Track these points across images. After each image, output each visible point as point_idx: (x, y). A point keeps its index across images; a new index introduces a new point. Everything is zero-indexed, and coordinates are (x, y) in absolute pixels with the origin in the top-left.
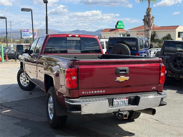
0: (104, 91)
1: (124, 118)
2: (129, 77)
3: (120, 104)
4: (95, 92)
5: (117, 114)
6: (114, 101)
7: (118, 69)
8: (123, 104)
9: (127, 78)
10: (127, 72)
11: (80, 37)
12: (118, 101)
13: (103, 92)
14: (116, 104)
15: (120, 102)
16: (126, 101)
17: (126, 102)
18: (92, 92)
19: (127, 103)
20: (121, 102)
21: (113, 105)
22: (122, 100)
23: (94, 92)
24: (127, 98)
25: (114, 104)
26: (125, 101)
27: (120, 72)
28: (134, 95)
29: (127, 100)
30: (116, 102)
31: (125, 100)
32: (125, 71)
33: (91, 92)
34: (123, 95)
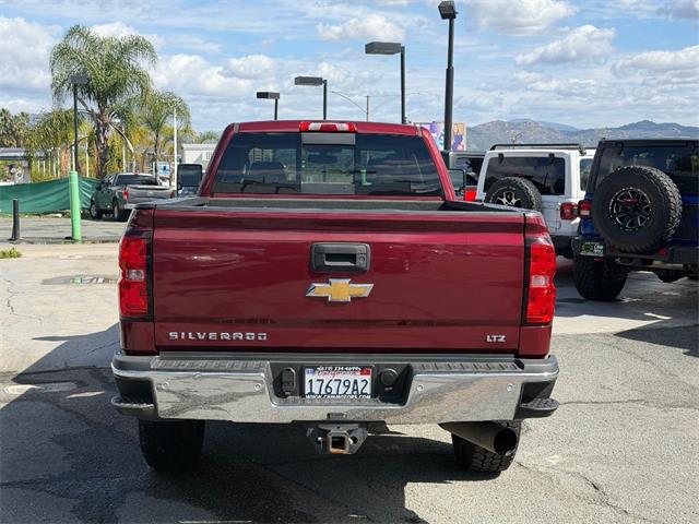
0: (263, 336)
1: (332, 450)
2: (371, 285)
3: (334, 392)
4: (225, 336)
5: (311, 430)
6: (308, 377)
7: (320, 252)
8: (350, 392)
9: (364, 289)
10: (360, 262)
11: (355, 132)
12: (326, 378)
13: (256, 338)
14: (316, 391)
15: (334, 385)
16: (364, 382)
17: (361, 385)
18: (212, 335)
19: (368, 390)
20: (337, 383)
21: (302, 394)
22: (343, 377)
23: (219, 336)
24: (364, 370)
25: (307, 390)
26: (356, 382)
27: (327, 263)
28: (401, 361)
29: (368, 378)
30: (316, 386)
31: (360, 378)
32: (352, 257)
33: (207, 335)
34: (350, 356)
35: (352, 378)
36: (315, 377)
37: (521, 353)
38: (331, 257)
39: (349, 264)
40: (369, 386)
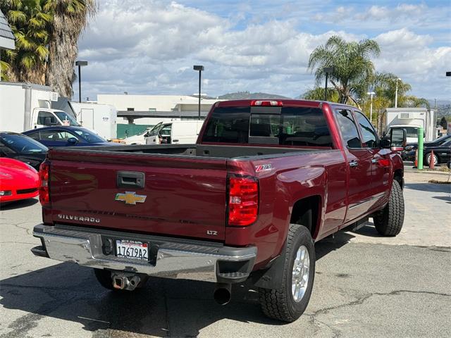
0: (98, 220)
1: (115, 286)
2: (145, 197)
3: (131, 255)
4: (81, 219)
6: (118, 245)
7: (120, 176)
8: (138, 256)
12: (127, 246)
13: (95, 221)
14: (122, 253)
15: (130, 251)
16: (144, 250)
17: (143, 252)
19: (146, 256)
20: (132, 250)
21: (116, 254)
22: (134, 247)
23: (79, 218)
24: (144, 244)
25: (118, 253)
26: (140, 250)
27: (123, 182)
29: (146, 249)
30: (122, 250)
31: (142, 248)
32: (134, 180)
33: (74, 218)
34: (138, 235)
35: (139, 248)
36: (121, 245)
37: (226, 242)
38: (125, 179)
39: (134, 183)
40: (147, 253)
